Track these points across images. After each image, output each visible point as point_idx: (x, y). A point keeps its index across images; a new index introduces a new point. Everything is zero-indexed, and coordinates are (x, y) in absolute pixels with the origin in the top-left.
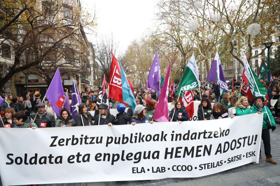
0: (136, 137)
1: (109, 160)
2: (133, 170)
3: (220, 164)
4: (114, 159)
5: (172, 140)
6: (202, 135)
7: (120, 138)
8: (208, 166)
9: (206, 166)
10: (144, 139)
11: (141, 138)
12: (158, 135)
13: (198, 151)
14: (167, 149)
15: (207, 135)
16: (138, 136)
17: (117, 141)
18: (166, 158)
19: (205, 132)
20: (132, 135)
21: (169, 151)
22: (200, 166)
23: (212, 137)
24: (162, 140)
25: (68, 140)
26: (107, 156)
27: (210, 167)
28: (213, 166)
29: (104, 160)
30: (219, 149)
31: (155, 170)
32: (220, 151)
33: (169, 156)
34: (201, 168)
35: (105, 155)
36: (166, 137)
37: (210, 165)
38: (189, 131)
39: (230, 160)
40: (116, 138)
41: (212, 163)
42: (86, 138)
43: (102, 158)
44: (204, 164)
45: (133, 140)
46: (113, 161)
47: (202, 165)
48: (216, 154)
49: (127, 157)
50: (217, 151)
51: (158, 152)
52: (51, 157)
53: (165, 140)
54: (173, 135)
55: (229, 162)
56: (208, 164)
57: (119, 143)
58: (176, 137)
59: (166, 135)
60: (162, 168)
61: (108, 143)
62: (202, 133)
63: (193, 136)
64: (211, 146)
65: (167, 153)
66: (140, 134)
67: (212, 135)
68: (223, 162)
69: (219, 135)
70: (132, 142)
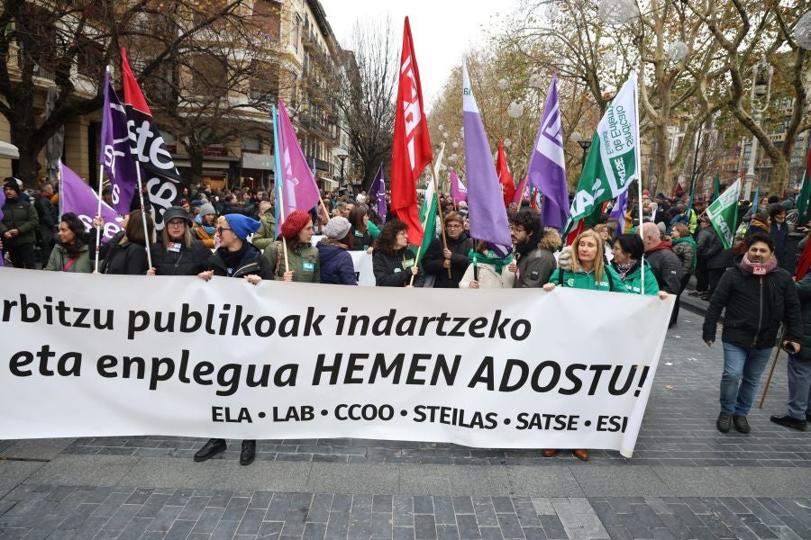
0: (224, 318)
1: (141, 375)
2: (215, 414)
3: (485, 422)
4: (157, 372)
5: (339, 332)
6: (433, 326)
7: (173, 314)
8: (443, 415)
9: (438, 412)
10: (252, 325)
11: (241, 324)
12: (296, 318)
13: (415, 368)
14: (321, 357)
15: (448, 327)
16: (232, 314)
17: (165, 324)
18: (316, 381)
19: (444, 318)
20: (211, 308)
21: (329, 362)
22: (416, 410)
24: (306, 333)
26: (135, 366)
27: (450, 419)
29: (126, 374)
30: (485, 374)
31: (282, 414)
32: (489, 382)
33: (326, 376)
34: (419, 418)
35: (127, 362)
36: (320, 325)
37: (450, 413)
38: (392, 311)
39: (529, 419)
40: (158, 315)
41: (455, 410)
43: (119, 368)
44: (429, 407)
45: (216, 324)
46: (156, 378)
47: (423, 407)
48: (472, 385)
49: (197, 373)
50: (477, 378)
51: (294, 368)
53: (318, 332)
54: (341, 319)
55: (522, 424)
56: (443, 409)
57: (171, 328)
58: (353, 324)
59: (321, 318)
60: (303, 408)
61: (133, 329)
62: (433, 319)
63: (405, 327)
65: (320, 368)
66: (239, 309)
67: (465, 328)
68: (500, 420)
69: (487, 330)
70: (212, 332)
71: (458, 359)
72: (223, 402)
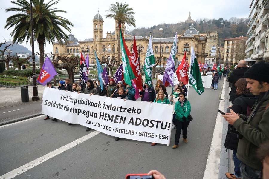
0: (87, 102)
1: (76, 112)
2: (86, 121)
3: (132, 133)
4: (79, 111)
5: (104, 108)
6: (119, 109)
7: (80, 100)
8: (122, 131)
9: (121, 130)
10: (91, 104)
11: (89, 103)
13: (116, 119)
14: (101, 113)
15: (123, 110)
16: (88, 101)
17: (79, 102)
18: (100, 118)
19: (121, 108)
20: (85, 99)
21: (102, 114)
22: (116, 129)
23: (126, 112)
24: (98, 107)
25: (66, 97)
26: (75, 110)
28: (125, 132)
29: (74, 112)
30: (131, 121)
31: (95, 124)
32: (133, 123)
33: (102, 117)
34: (117, 131)
35: (74, 109)
36: (101, 106)
37: (124, 131)
38: (112, 104)
39: (142, 133)
40: (78, 100)
41: (125, 130)
42: (70, 98)
44: (119, 129)
45: (86, 103)
46: (78, 113)
47: (117, 129)
48: (129, 124)
49: (84, 112)
50: (130, 122)
51: (97, 114)
52: (60, 105)
53: (100, 107)
54: (104, 105)
55: (140, 135)
56: (122, 130)
57: (80, 103)
58: (106, 106)
59: (101, 104)
60: (98, 124)
61: (75, 103)
62: (119, 108)
63: (114, 109)
64: (125, 117)
65: (101, 115)
66: (89, 100)
67: (126, 111)
68: (135, 133)
69: (131, 111)
70: (85, 104)
71: (125, 118)
72: (87, 119)
